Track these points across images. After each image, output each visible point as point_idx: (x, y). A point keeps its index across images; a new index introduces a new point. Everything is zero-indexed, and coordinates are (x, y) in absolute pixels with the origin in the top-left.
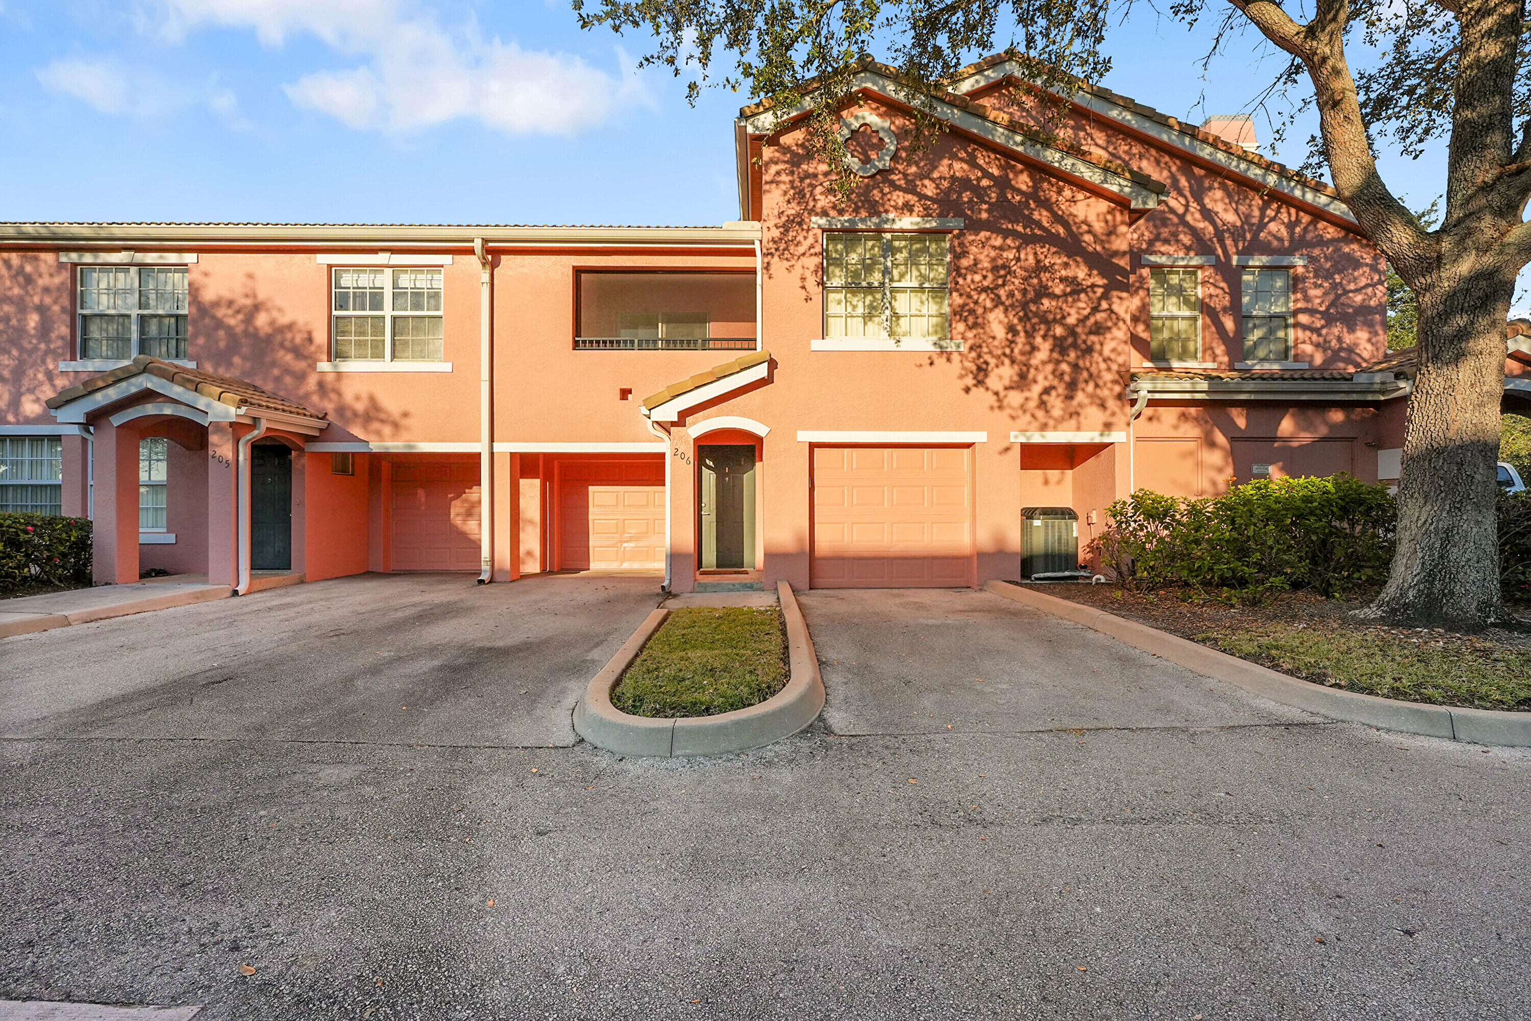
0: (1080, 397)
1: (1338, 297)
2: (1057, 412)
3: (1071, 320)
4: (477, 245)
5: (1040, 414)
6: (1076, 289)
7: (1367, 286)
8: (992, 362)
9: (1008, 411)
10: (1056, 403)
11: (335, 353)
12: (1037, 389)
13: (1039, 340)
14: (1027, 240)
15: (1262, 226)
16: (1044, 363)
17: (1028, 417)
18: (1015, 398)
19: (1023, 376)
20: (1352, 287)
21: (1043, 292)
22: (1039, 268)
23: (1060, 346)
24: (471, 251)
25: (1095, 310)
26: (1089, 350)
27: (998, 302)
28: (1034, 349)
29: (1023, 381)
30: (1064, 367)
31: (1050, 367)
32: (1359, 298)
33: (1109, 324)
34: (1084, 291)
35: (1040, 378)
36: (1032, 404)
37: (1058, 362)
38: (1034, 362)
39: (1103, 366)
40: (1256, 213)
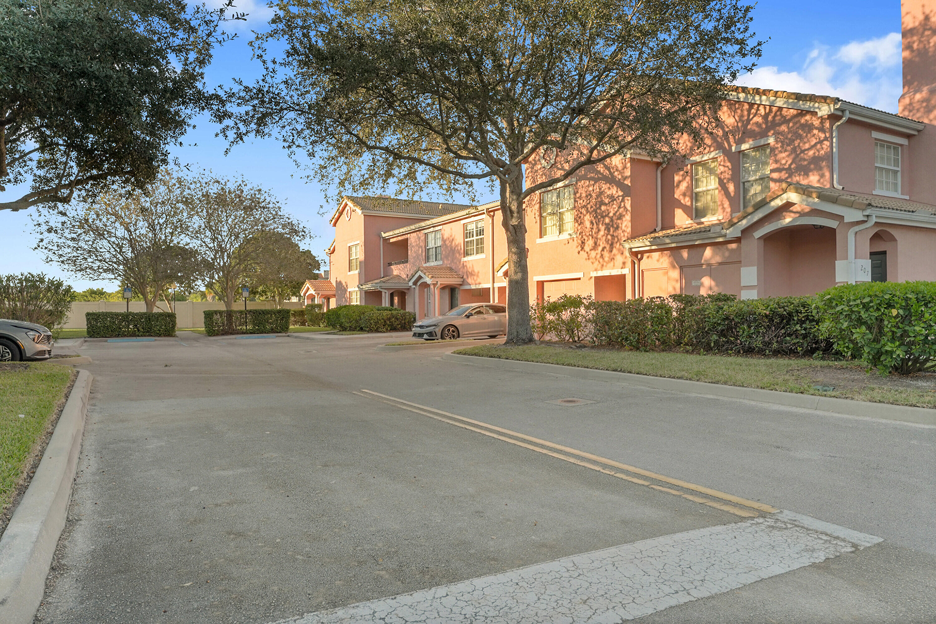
0: (615, 251)
1: (797, 156)
2: (606, 259)
3: (611, 214)
4: (485, 211)
5: (601, 260)
6: (612, 198)
7: (816, 144)
8: (586, 238)
9: (591, 260)
10: (606, 254)
11: (466, 254)
12: (600, 249)
13: (600, 226)
14: (596, 180)
15: (749, 121)
16: (603, 236)
17: (597, 262)
18: (593, 254)
19: (595, 243)
20: (807, 146)
21: (602, 203)
22: (601, 193)
23: (608, 229)
24: (484, 213)
25: (619, 207)
26: (617, 228)
27: (587, 211)
28: (599, 230)
29: (595, 246)
30: (609, 237)
31: (604, 238)
32: (811, 153)
33: (624, 213)
34: (615, 200)
35: (601, 244)
36: (599, 256)
37: (607, 235)
38: (599, 236)
39: (622, 234)
40: (746, 113)
